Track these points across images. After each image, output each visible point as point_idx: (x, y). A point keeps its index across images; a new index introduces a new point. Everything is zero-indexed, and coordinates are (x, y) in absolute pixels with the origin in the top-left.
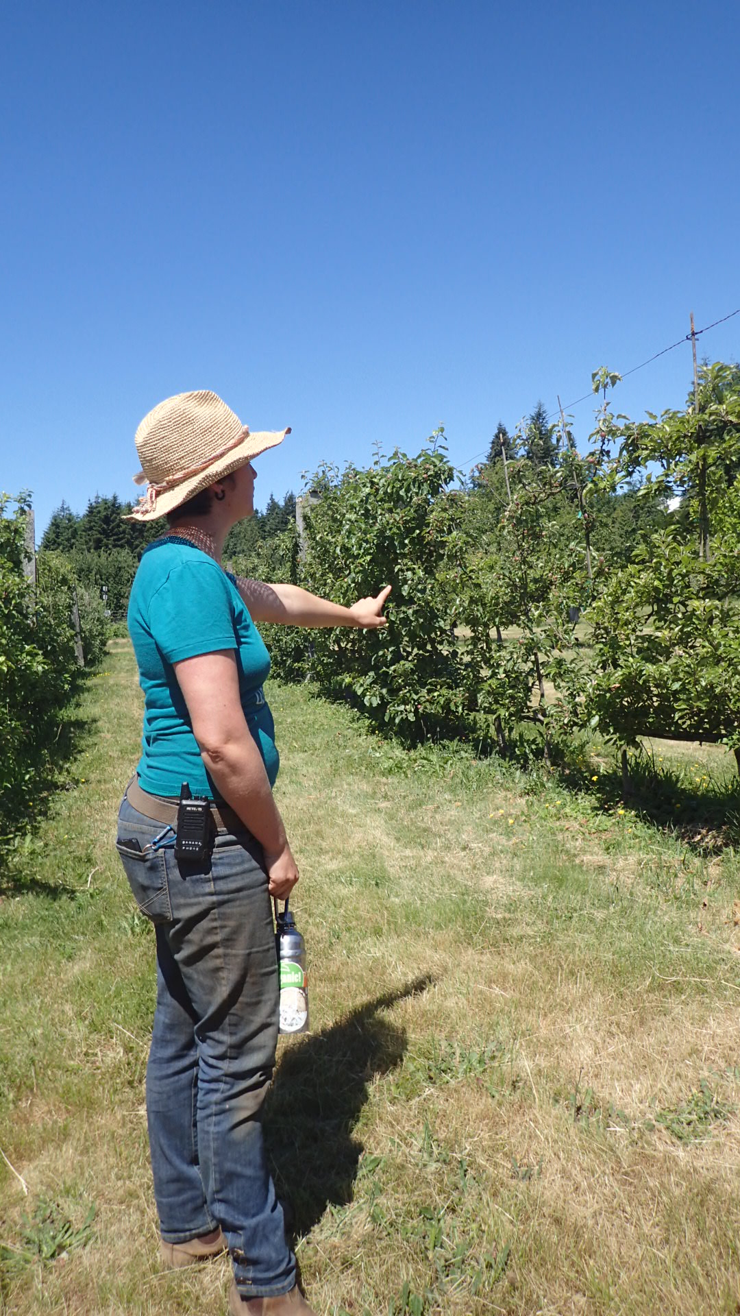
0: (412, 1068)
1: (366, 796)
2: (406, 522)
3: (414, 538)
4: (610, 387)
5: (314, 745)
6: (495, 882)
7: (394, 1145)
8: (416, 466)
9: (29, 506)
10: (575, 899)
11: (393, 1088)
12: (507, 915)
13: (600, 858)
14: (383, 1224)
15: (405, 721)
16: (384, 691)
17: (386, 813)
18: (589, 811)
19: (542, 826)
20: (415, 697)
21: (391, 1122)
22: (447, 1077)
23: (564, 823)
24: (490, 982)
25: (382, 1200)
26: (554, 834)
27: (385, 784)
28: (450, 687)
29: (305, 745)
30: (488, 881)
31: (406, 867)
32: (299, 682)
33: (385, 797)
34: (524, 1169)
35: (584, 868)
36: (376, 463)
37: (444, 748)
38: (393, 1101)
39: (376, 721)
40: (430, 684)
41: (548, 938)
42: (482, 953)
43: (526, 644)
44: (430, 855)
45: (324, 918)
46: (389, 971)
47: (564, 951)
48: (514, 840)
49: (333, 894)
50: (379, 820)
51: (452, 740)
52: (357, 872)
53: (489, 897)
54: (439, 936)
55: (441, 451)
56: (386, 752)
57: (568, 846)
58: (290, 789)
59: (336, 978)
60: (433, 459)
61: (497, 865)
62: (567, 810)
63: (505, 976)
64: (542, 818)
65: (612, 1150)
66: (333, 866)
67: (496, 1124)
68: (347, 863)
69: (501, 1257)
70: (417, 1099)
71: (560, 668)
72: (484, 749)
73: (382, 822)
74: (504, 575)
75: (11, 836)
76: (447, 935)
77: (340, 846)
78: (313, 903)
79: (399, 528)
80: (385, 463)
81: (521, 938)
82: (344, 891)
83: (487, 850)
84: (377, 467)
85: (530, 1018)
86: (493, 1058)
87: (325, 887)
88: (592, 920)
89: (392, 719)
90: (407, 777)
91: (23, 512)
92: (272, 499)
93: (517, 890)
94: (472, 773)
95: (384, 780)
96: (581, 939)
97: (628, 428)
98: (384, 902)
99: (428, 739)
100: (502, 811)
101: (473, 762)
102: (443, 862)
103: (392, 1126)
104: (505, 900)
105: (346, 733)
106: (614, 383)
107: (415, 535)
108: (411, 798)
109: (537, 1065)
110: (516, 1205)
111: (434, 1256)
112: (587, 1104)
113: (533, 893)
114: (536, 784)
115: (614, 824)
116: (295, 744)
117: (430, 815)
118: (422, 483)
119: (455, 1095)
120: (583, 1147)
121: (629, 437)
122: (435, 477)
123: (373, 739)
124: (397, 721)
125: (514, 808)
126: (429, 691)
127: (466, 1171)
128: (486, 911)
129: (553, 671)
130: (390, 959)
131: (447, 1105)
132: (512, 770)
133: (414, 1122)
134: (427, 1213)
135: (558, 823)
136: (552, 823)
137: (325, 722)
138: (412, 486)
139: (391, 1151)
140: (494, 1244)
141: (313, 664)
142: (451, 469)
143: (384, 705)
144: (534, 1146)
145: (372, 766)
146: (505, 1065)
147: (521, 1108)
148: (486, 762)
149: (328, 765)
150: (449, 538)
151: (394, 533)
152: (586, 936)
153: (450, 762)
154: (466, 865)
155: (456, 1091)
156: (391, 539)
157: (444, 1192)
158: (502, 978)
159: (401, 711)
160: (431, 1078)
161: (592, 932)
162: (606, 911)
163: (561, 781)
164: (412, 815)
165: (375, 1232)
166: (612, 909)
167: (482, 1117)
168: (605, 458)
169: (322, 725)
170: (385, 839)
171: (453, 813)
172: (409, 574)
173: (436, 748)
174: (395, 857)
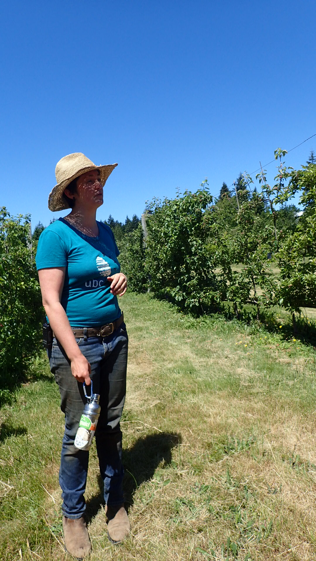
0: (217, 448)
1: (180, 337)
2: (192, 220)
3: (196, 227)
4: (282, 157)
5: (154, 318)
6: (242, 371)
7: (213, 480)
8: (196, 196)
9: (30, 220)
10: (279, 377)
11: (210, 457)
12: (250, 384)
13: (287, 359)
14: (214, 513)
15: (194, 306)
16: (184, 294)
17: (190, 344)
18: (280, 341)
19: (259, 347)
20: (199, 295)
21: (211, 471)
22: (233, 451)
23: (268, 346)
24: (246, 412)
25: (212, 503)
26: (265, 350)
27: (188, 333)
28: (213, 291)
29: (151, 318)
30: (239, 370)
31: (202, 366)
32: (145, 292)
33: (189, 338)
34: (273, 489)
35: (281, 364)
36: (178, 196)
37: (212, 317)
38: (211, 462)
39: (180, 307)
40: (205, 289)
41: (269, 392)
42: (240, 400)
43: (248, 270)
44: (211, 361)
45: (169, 387)
46: (201, 408)
47: (277, 398)
48: (248, 353)
49: (172, 377)
50: (187, 347)
51: (215, 313)
52: (181, 368)
53: (241, 377)
54: (221, 393)
55: (206, 190)
56: (186, 320)
57: (272, 355)
58: (147, 335)
59: (177, 412)
60: (204, 193)
61: (242, 364)
62: (270, 340)
63: (253, 409)
64: (258, 344)
65: (312, 481)
66: (170, 366)
67: (258, 470)
68: (176, 364)
69: (268, 526)
70: (221, 461)
71: (263, 280)
72: (229, 317)
73: (189, 348)
74: (238, 240)
75: (30, 357)
76: (225, 392)
77: (172, 358)
78: (164, 382)
79: (189, 223)
80: (182, 196)
81: (258, 393)
82: (177, 376)
83: (237, 358)
84: (178, 198)
85: (266, 426)
86: (253, 443)
87: (168, 375)
88: (288, 385)
89: (188, 306)
90: (197, 329)
91: (27, 222)
92: (127, 218)
93: (252, 373)
94: (225, 326)
95: (187, 331)
96: (284, 393)
97: (293, 173)
98: (195, 380)
99: (204, 313)
100: (241, 342)
101: (225, 323)
102: (218, 363)
103: (212, 472)
104: (248, 378)
105: (167, 312)
106: (284, 155)
107: (196, 226)
108: (200, 338)
109: (273, 445)
110: (272, 504)
111: (239, 527)
112: (297, 462)
113: (260, 375)
114: (255, 330)
115: (291, 345)
116: (146, 318)
117: (209, 344)
118: (199, 203)
119: (238, 459)
120: (298, 479)
121: (294, 176)
122: (204, 200)
123: (180, 315)
124: (191, 306)
125: (246, 340)
126: (204, 293)
127: (248, 490)
128: (240, 383)
129: (261, 281)
130: (201, 403)
131: (235, 463)
132: (243, 325)
133: (221, 470)
134: (233, 508)
135: (266, 346)
136: (263, 346)
137: (158, 308)
138: (195, 205)
139: (212, 483)
140: (265, 521)
141: (151, 284)
142: (211, 197)
143: (184, 300)
144: (277, 479)
145: (181, 325)
146: (259, 445)
147: (268, 463)
148: (231, 322)
149: (162, 326)
150: (212, 226)
151: (187, 225)
152: (286, 392)
153: (215, 322)
154: (228, 364)
155: (238, 457)
156: (186, 228)
157: (239, 500)
158: (252, 410)
159: (193, 302)
160: (226, 452)
161: (289, 390)
162: (293, 381)
163: (266, 328)
164: (201, 345)
165: (211, 516)
166: (296, 380)
167: (251, 468)
168: (282, 187)
169: (157, 310)
170: (191, 355)
171: (219, 343)
172: (195, 242)
173: (208, 317)
174: (196, 362)
